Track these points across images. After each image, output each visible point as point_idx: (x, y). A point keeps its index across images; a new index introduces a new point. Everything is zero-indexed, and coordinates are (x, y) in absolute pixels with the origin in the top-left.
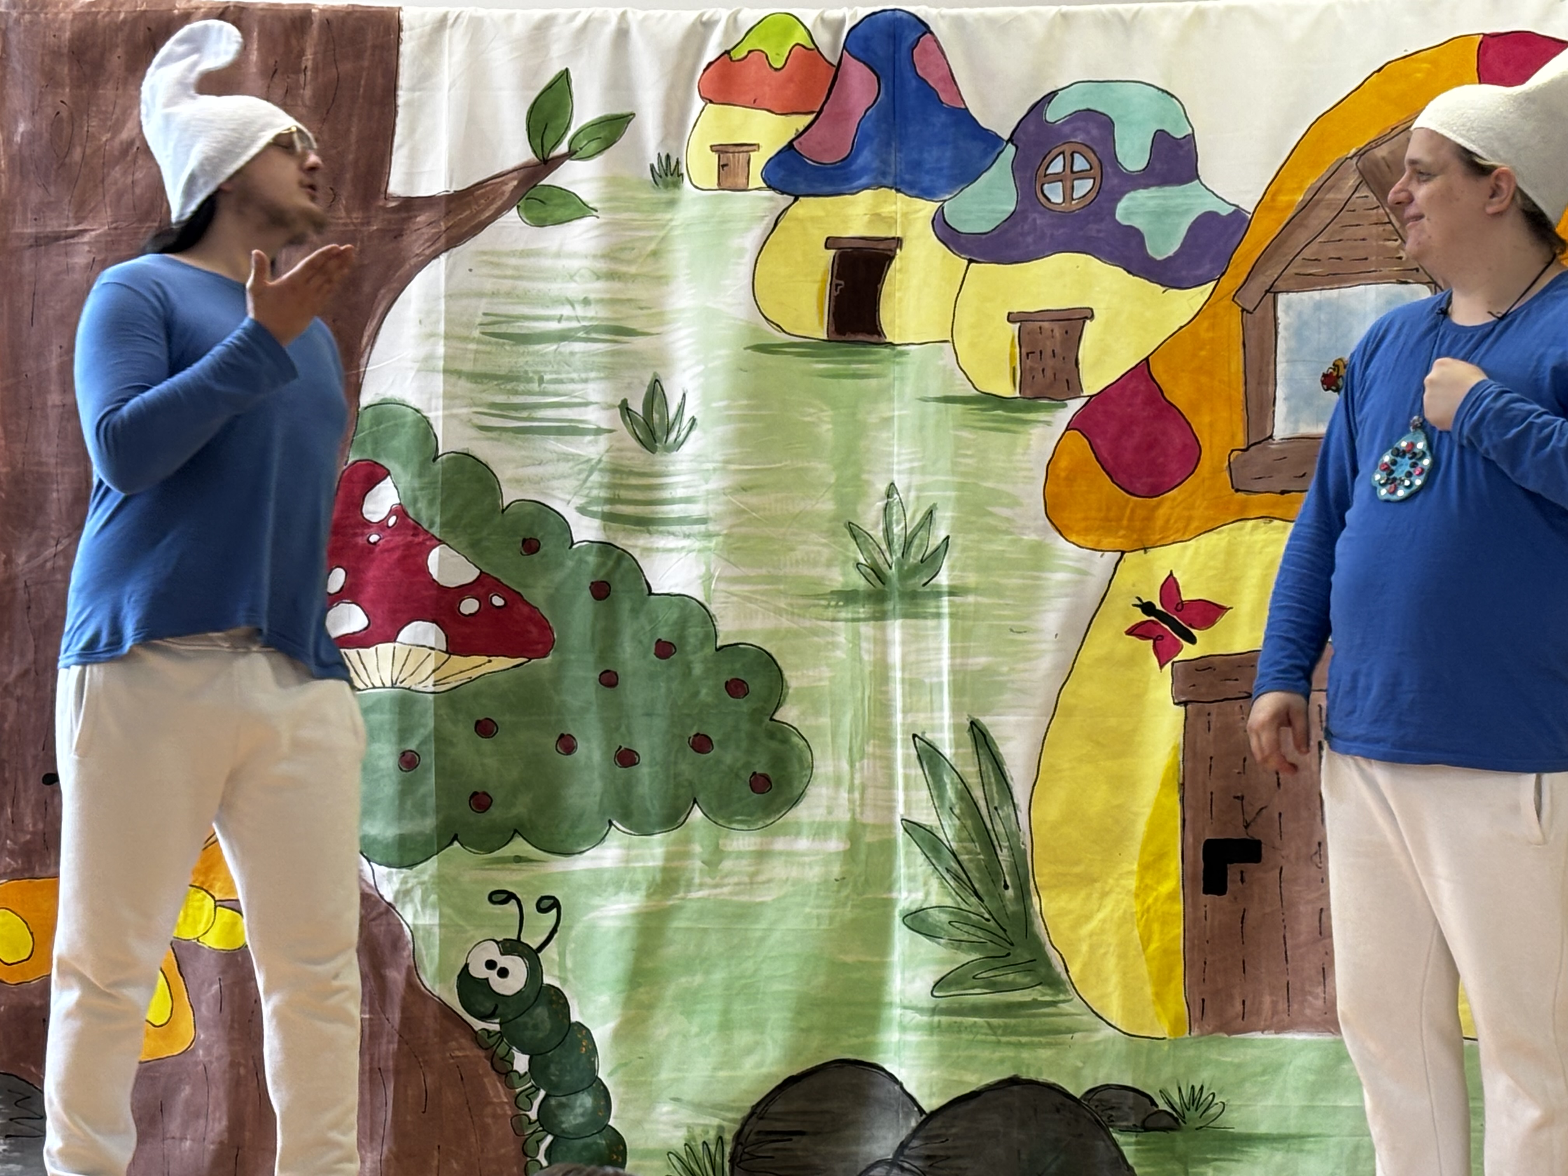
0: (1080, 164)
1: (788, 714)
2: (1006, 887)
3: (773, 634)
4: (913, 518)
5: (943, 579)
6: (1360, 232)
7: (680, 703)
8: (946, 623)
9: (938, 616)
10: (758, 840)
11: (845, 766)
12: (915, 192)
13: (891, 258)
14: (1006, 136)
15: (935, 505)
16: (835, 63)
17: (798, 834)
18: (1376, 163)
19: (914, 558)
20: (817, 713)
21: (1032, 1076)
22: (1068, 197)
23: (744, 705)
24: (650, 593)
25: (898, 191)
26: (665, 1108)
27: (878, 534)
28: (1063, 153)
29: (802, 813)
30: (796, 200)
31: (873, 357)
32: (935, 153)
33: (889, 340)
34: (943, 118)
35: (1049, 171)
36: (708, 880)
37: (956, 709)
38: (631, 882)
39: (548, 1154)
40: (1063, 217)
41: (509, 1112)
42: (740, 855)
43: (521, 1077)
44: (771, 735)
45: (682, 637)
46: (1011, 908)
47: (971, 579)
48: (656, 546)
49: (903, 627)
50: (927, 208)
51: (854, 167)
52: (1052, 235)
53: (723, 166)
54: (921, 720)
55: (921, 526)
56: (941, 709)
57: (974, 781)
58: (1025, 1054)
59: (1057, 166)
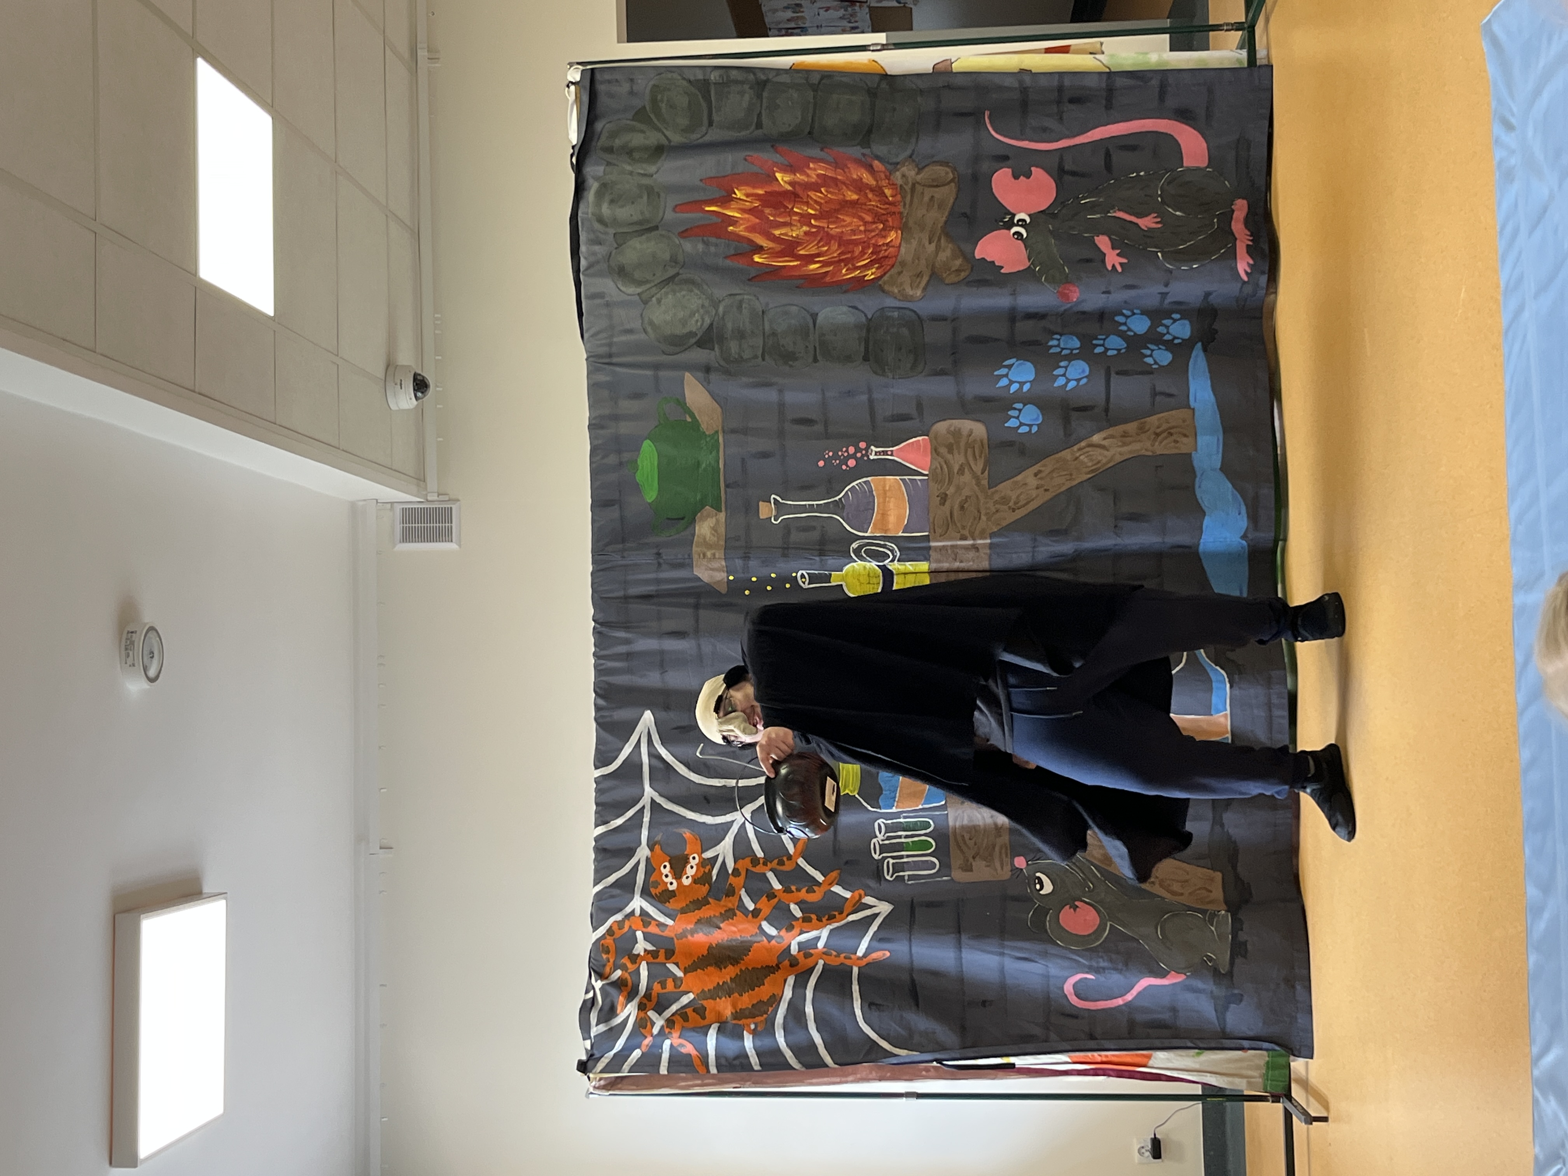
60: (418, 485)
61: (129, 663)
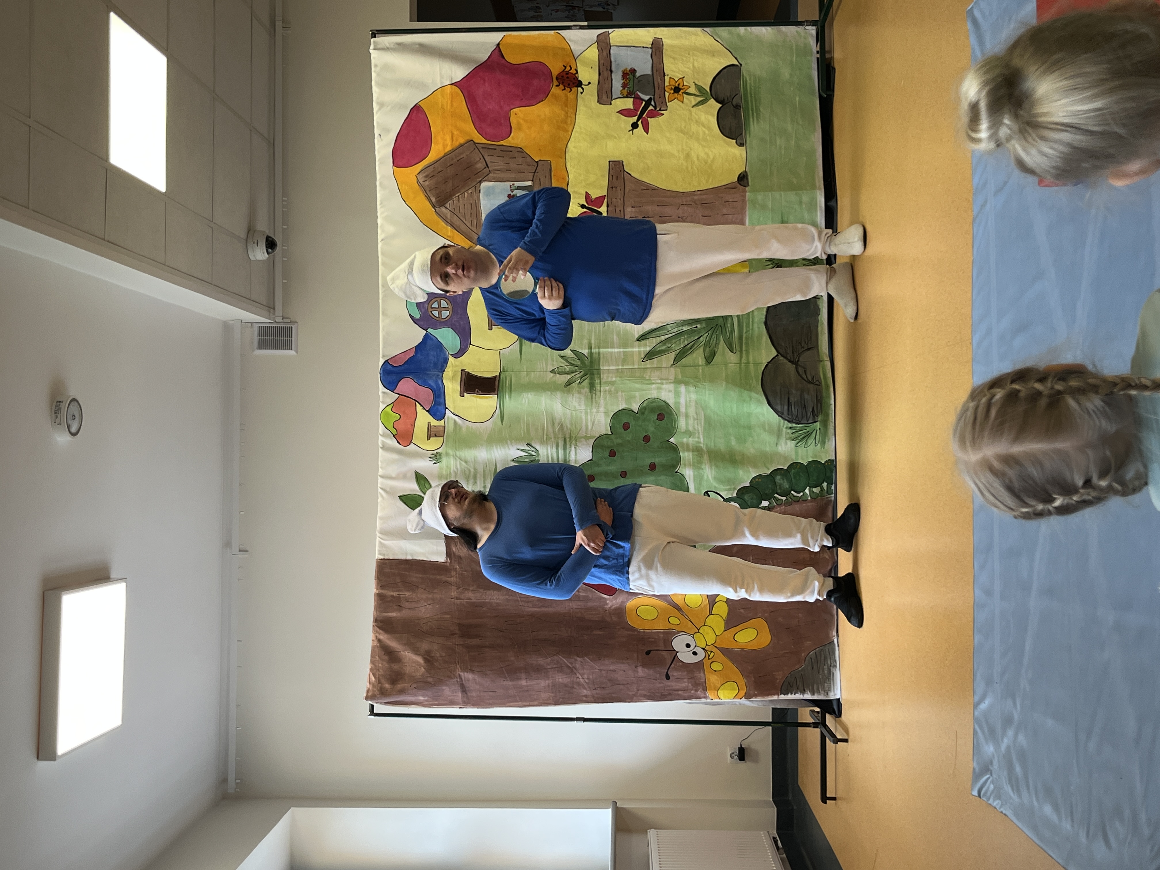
0: (435, 305)
1: (635, 407)
2: (697, 327)
3: (606, 413)
4: (564, 363)
5: (585, 352)
6: (462, 206)
7: (632, 447)
8: (602, 350)
9: (599, 353)
10: (681, 417)
11: (653, 386)
12: (445, 365)
13: (469, 373)
14: (425, 332)
15: (559, 355)
16: (398, 396)
17: (679, 403)
18: (437, 201)
19: (578, 363)
20: (635, 397)
21: (764, 317)
22: (447, 309)
23: (632, 423)
24: (592, 460)
25: (444, 371)
26: (780, 448)
27: (569, 377)
28: (431, 311)
29: (671, 402)
30: (447, 408)
31: (504, 379)
32: (431, 358)
33: (498, 374)
34: (419, 355)
35: (437, 316)
36: (697, 435)
37: (633, 347)
38: (698, 464)
39: (798, 492)
40: (454, 312)
41: (783, 507)
42: (687, 424)
43: (770, 503)
44: (643, 413)
45: (608, 447)
46: (704, 325)
47: (586, 341)
48: (574, 459)
49: (603, 366)
50: (451, 359)
51: (435, 387)
52: (461, 315)
53: (435, 435)
54: (636, 358)
55: (567, 361)
56: (633, 352)
57: (659, 339)
58: (756, 320)
59: (436, 313)
60: (269, 311)
61: (57, 423)
